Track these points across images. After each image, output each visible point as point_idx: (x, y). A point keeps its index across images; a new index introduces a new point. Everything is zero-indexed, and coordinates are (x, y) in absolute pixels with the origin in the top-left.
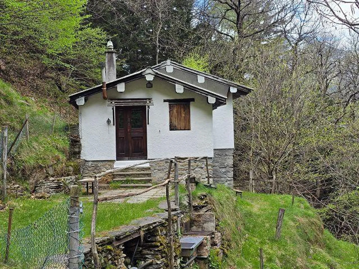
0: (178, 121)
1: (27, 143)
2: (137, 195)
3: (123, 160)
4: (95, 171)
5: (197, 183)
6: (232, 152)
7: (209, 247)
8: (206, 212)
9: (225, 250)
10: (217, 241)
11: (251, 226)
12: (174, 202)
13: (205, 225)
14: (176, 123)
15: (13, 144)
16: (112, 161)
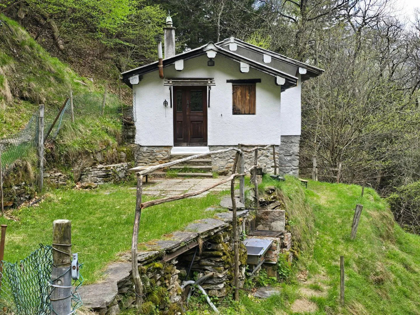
0: (242, 104)
1: (72, 126)
2: (195, 195)
3: (181, 146)
4: (151, 157)
5: (263, 174)
6: (299, 139)
7: (278, 251)
8: (274, 209)
9: (296, 252)
10: (287, 243)
11: (322, 222)
12: (239, 198)
13: (273, 224)
14: (239, 107)
15: (53, 126)
16: (169, 147)
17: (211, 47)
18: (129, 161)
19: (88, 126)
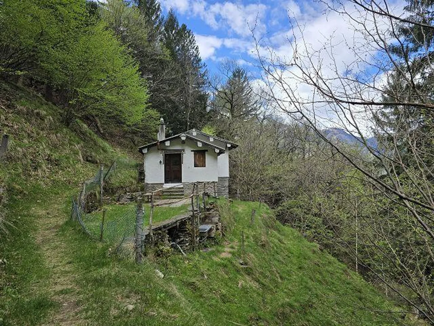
1: (115, 174)
2: (176, 202)
3: (168, 183)
4: (153, 189)
6: (228, 179)
7: (215, 231)
8: (213, 212)
9: (224, 232)
10: (219, 227)
11: (238, 219)
12: (196, 206)
13: (213, 219)
14: (197, 163)
15: (107, 174)
16: (163, 184)
17: (183, 135)
18: (142, 191)
19: (122, 174)
